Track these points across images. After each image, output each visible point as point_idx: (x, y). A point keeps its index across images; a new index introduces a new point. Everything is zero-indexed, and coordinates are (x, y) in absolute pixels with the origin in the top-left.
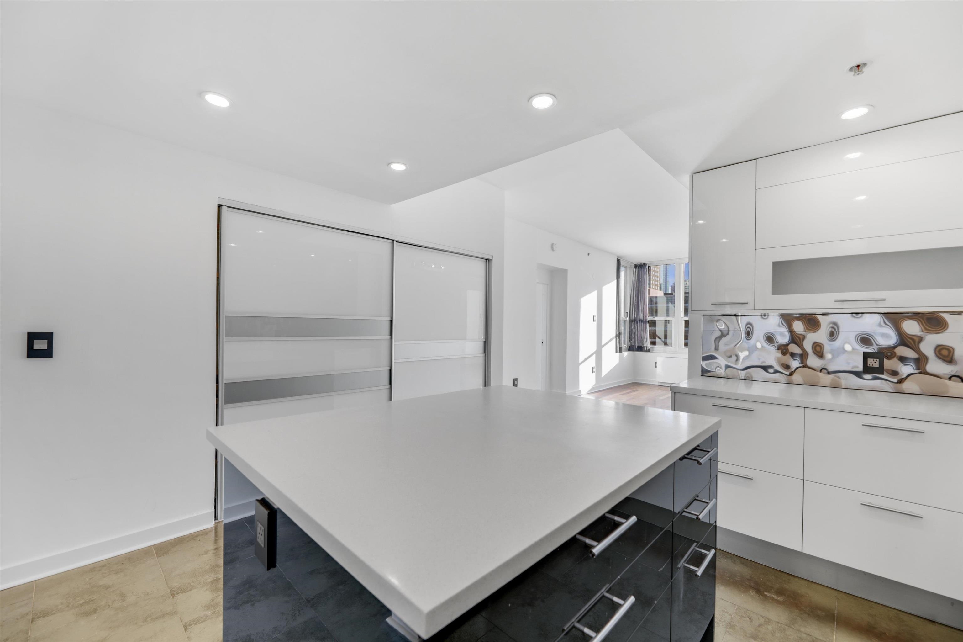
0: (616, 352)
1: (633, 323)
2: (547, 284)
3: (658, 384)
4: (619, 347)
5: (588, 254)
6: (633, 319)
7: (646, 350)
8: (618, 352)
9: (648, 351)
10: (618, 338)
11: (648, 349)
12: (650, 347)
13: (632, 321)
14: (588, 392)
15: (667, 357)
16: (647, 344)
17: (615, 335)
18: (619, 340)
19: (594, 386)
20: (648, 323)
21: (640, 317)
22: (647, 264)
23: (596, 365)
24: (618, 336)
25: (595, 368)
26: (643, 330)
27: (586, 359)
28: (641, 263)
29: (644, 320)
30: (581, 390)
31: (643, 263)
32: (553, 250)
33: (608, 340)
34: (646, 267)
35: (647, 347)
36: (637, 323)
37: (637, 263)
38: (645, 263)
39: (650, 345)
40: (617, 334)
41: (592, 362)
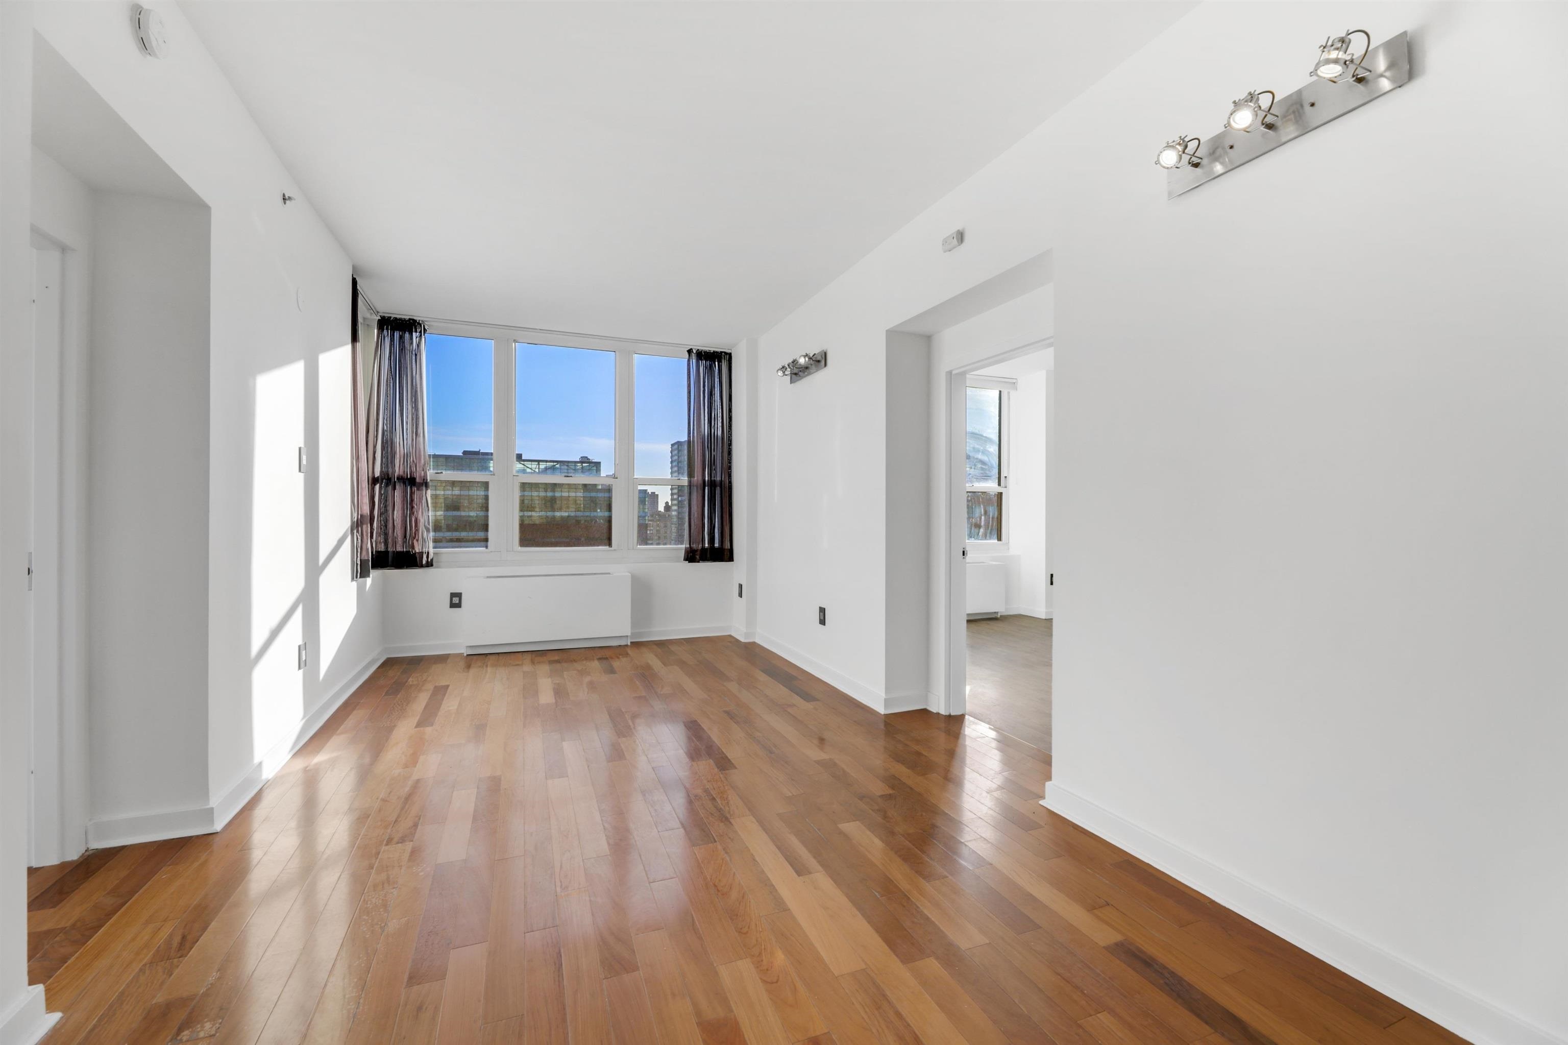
0: (353, 579)
1: (377, 487)
2: (64, 249)
3: (466, 652)
4: (361, 560)
5: (285, 199)
6: (377, 474)
7: (427, 561)
8: (357, 578)
9: (430, 564)
10: (358, 531)
11: (429, 560)
12: (434, 553)
13: (375, 480)
14: (292, 749)
15: (488, 577)
16: (426, 545)
17: (349, 524)
18: (359, 538)
19: (304, 720)
20: (427, 489)
21: (398, 469)
22: (420, 322)
23: (305, 643)
24: (357, 526)
25: (303, 653)
26: (410, 506)
27: (275, 634)
28: (403, 317)
29: (418, 480)
30: (260, 764)
31: (410, 319)
32: (144, 44)
33: (335, 543)
34: (418, 330)
35: (428, 553)
36: (394, 489)
37: (389, 315)
38: (415, 318)
39: (434, 548)
40: (356, 519)
41: (294, 632)
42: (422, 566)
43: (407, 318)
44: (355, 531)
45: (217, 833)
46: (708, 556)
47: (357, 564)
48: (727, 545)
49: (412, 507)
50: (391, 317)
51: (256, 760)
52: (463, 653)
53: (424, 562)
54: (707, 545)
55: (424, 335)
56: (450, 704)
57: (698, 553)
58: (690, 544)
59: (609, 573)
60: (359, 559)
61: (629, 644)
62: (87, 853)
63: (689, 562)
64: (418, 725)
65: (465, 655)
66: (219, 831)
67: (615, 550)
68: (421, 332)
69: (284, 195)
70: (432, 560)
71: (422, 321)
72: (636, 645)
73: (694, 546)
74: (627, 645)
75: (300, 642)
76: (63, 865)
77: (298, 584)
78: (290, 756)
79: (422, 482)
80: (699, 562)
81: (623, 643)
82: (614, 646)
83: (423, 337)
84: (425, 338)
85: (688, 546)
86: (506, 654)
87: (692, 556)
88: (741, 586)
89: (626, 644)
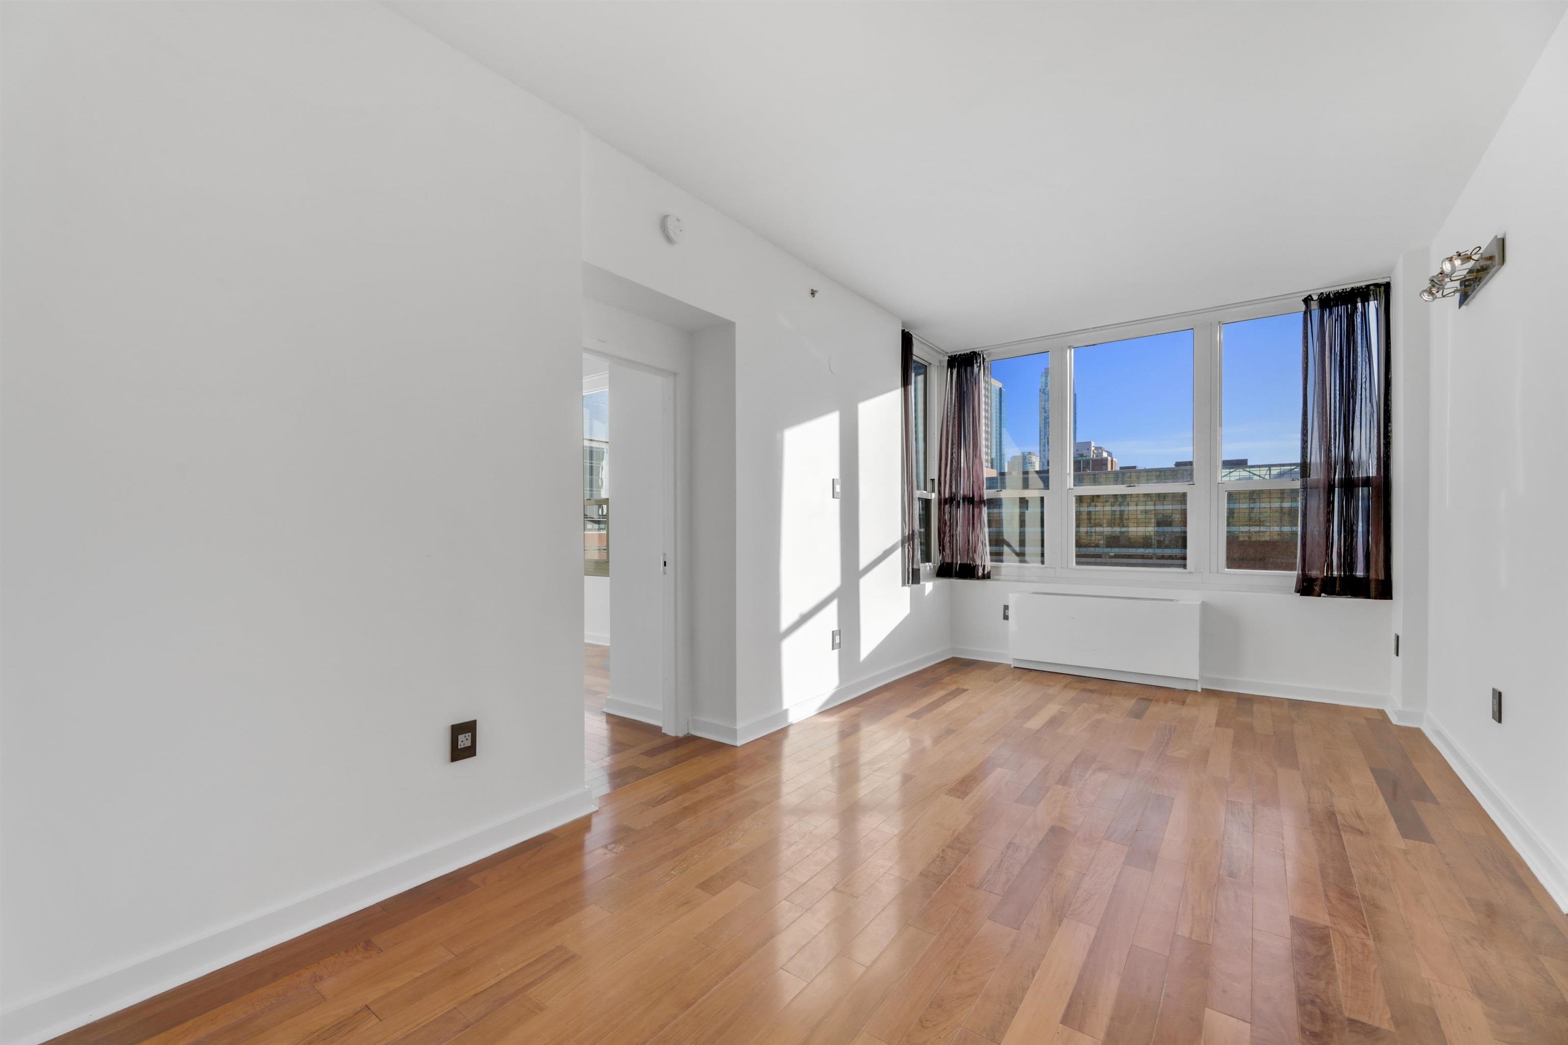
0: (904, 584)
1: (947, 506)
2: (675, 374)
3: (1013, 663)
4: (913, 569)
5: (813, 293)
6: (947, 496)
7: (983, 574)
8: (908, 583)
9: (986, 576)
10: (909, 545)
11: (986, 572)
12: (991, 567)
13: (946, 500)
14: (821, 708)
15: (1035, 593)
16: (984, 559)
17: (898, 538)
18: (911, 550)
19: (837, 689)
20: (985, 507)
21: (964, 490)
22: (980, 353)
23: (840, 630)
24: (909, 540)
25: (837, 638)
26: (972, 522)
27: (804, 618)
28: (966, 352)
29: (976, 499)
30: (786, 710)
31: (971, 352)
32: (669, 240)
33: (879, 552)
34: (979, 361)
35: (984, 566)
36: (958, 506)
37: (955, 354)
38: (975, 350)
39: (992, 561)
40: (907, 534)
41: (829, 618)
42: (978, 578)
43: (969, 352)
44: (907, 545)
45: (737, 747)
46: (1337, 589)
47: (909, 572)
48: (1377, 573)
49: (973, 523)
50: (957, 355)
51: (785, 707)
52: (1011, 665)
53: (980, 574)
54: (1335, 573)
55: (983, 363)
56: (953, 705)
57: (1319, 583)
58: (1303, 569)
59: (1173, 600)
60: (911, 568)
61: (1200, 690)
62: (688, 735)
63: (1301, 595)
64: (908, 716)
65: (1013, 667)
66: (738, 745)
67: (1190, 573)
68: (980, 363)
69: (812, 290)
70: (989, 573)
71: (981, 351)
72: (1208, 693)
73: (1314, 573)
74: (1196, 692)
75: (836, 628)
76: (677, 737)
77: (833, 581)
78: (817, 713)
79: (979, 500)
80: (1319, 596)
81: (1191, 687)
82: (1178, 689)
83: (982, 365)
84: (984, 366)
85: (1300, 572)
86: (1051, 674)
87: (1306, 587)
88: (1398, 637)
89: (1194, 689)
